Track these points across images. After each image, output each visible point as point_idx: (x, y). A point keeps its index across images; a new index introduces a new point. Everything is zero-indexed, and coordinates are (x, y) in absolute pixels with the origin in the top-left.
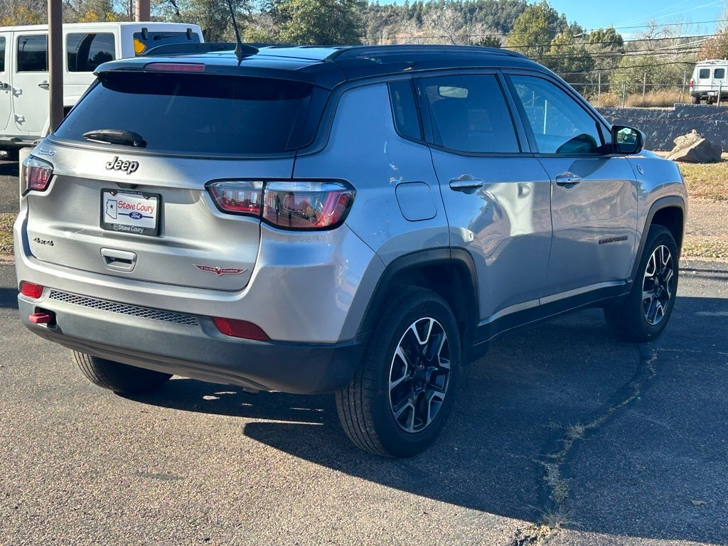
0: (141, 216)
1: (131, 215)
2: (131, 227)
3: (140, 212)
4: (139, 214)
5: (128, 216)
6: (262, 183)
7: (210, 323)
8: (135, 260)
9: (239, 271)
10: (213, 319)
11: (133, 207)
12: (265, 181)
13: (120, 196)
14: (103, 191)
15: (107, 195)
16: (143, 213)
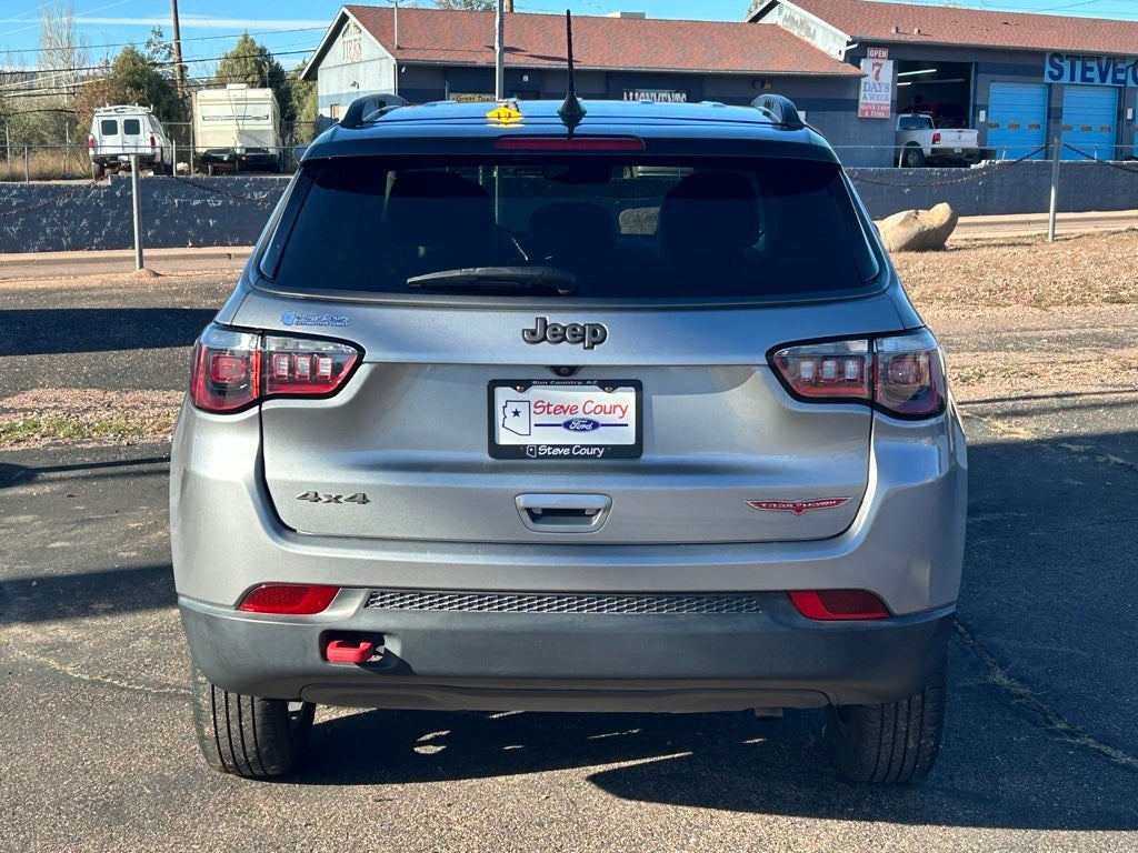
0: (596, 425)
1: (567, 425)
2: (571, 447)
3: (592, 417)
4: (589, 422)
5: (562, 429)
6: (867, 341)
7: (785, 602)
8: (607, 509)
9: (838, 501)
10: (788, 594)
11: (573, 410)
12: (871, 338)
13: (536, 392)
14: (493, 385)
15: (502, 394)
16: (600, 419)
